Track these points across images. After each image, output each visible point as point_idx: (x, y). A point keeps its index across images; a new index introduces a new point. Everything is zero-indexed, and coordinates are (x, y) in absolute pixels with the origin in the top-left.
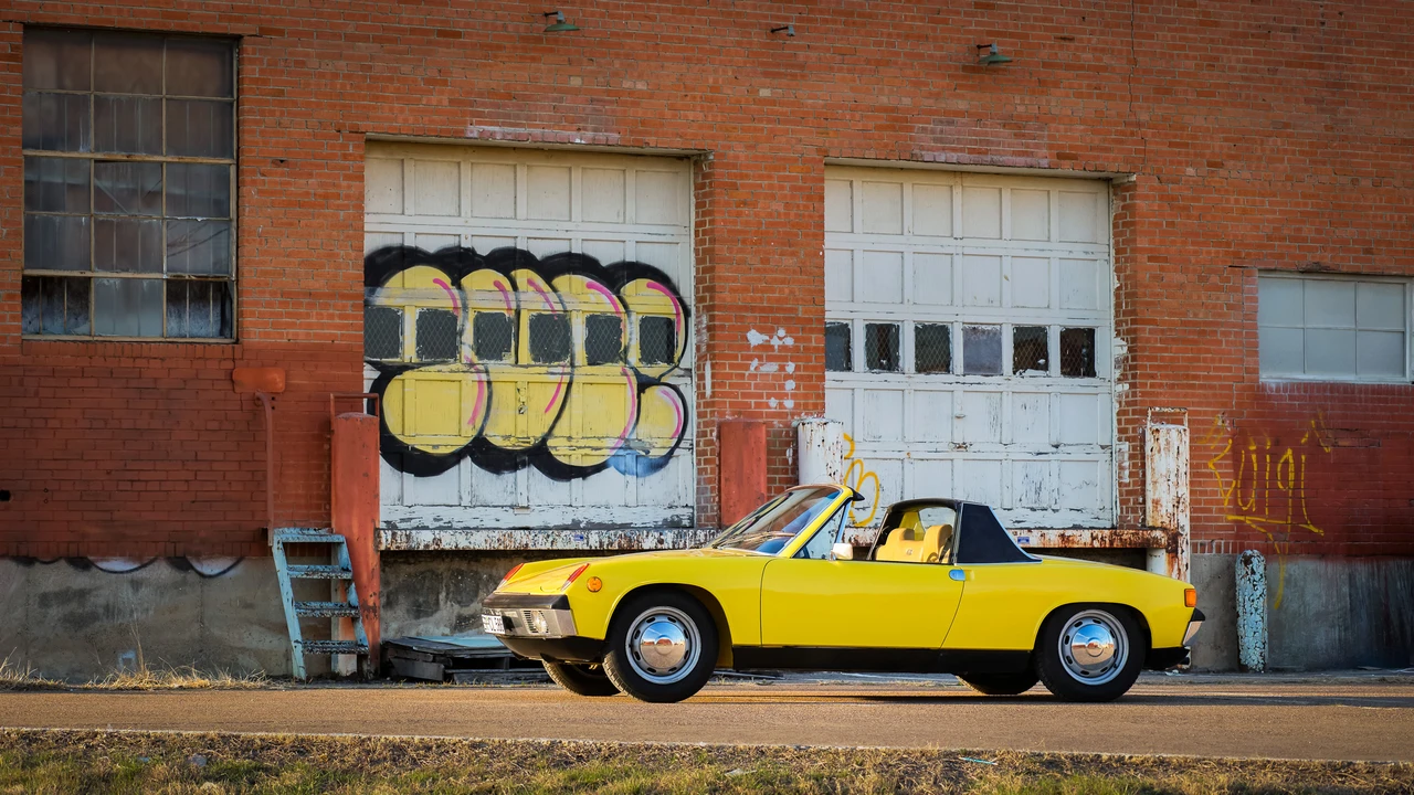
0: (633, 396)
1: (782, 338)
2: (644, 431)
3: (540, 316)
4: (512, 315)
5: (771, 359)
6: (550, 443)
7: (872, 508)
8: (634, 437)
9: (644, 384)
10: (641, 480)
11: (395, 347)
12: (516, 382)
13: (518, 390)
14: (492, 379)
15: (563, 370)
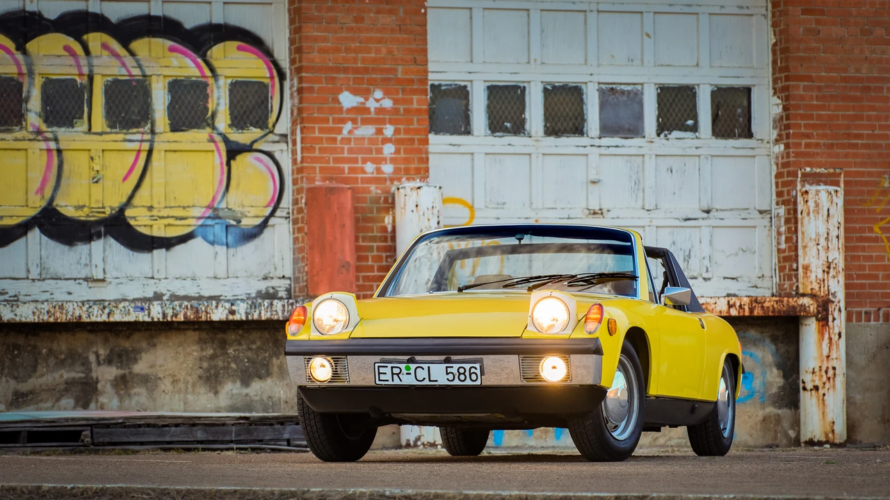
0: (222, 164)
1: (379, 100)
2: (234, 200)
3: (116, 82)
4: (86, 80)
5: (366, 122)
6: (129, 213)
8: (223, 205)
10: (231, 251)
12: (89, 150)
13: (92, 158)
14: (62, 147)
15: (142, 137)
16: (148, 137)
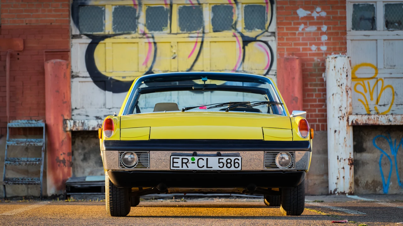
0: (240, 48)
1: (319, 12)
2: (247, 66)
3: (185, 7)
4: (168, 7)
5: (311, 24)
7: (390, 105)
8: (241, 69)
9: (246, 41)
11: (101, 26)
12: (170, 42)
13: (172, 47)
14: (156, 41)
15: (198, 35)
16: (201, 35)
